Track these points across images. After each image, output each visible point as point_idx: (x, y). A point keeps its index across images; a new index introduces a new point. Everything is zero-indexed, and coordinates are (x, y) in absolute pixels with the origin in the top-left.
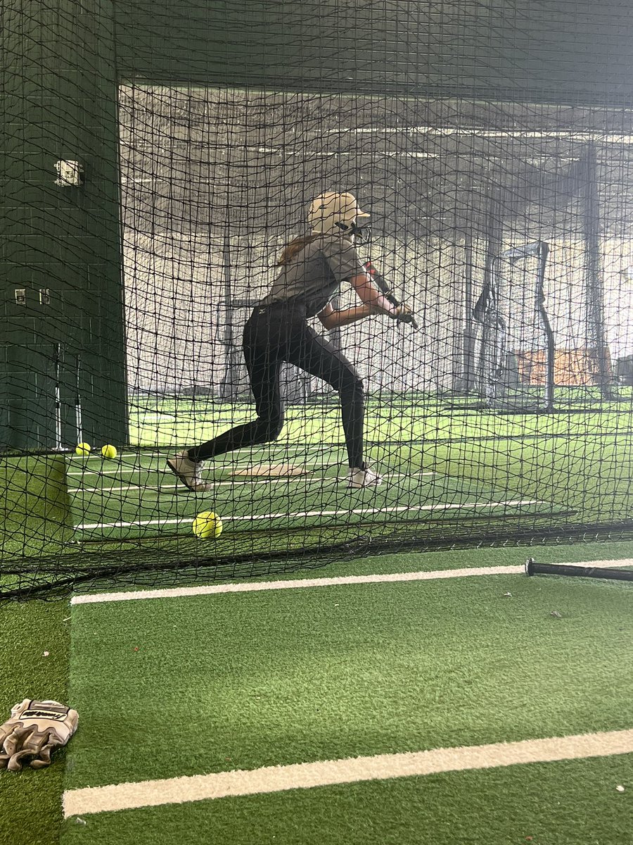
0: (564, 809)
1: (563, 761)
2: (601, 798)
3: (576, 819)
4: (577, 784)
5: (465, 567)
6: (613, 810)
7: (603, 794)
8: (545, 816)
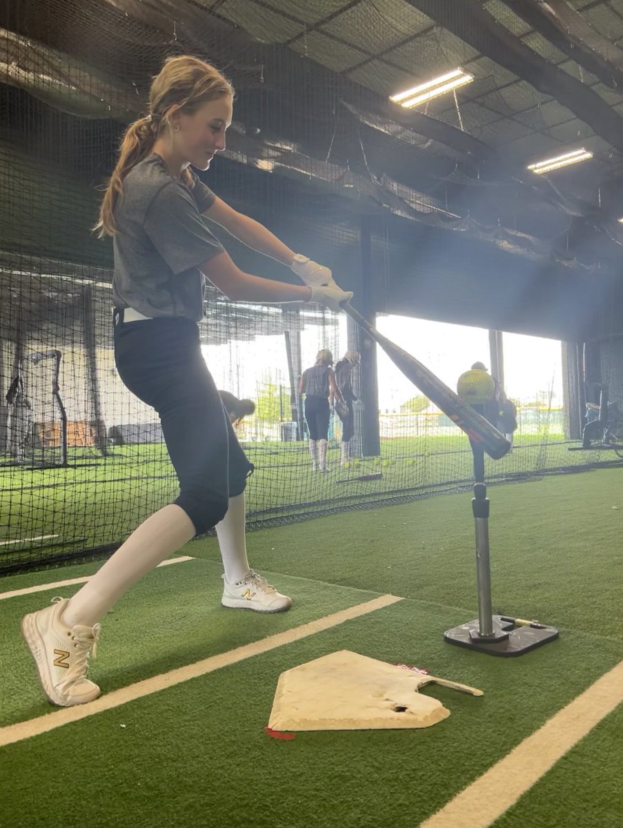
0: (90, 750)
1: (88, 717)
2: (114, 736)
3: (98, 755)
4: (98, 731)
5: (9, 590)
6: (122, 742)
7: (115, 734)
8: (77, 758)
